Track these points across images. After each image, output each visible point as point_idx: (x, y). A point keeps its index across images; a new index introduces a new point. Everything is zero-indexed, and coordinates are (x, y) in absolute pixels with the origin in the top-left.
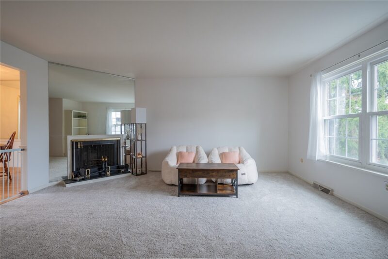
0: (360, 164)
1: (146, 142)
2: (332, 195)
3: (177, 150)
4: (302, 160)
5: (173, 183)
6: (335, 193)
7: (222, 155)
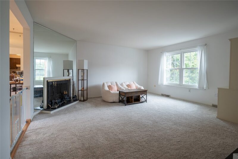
0: (180, 85)
1: (87, 80)
2: (170, 97)
3: (107, 84)
4: (155, 86)
5: (114, 101)
6: (171, 96)
7: (128, 86)
